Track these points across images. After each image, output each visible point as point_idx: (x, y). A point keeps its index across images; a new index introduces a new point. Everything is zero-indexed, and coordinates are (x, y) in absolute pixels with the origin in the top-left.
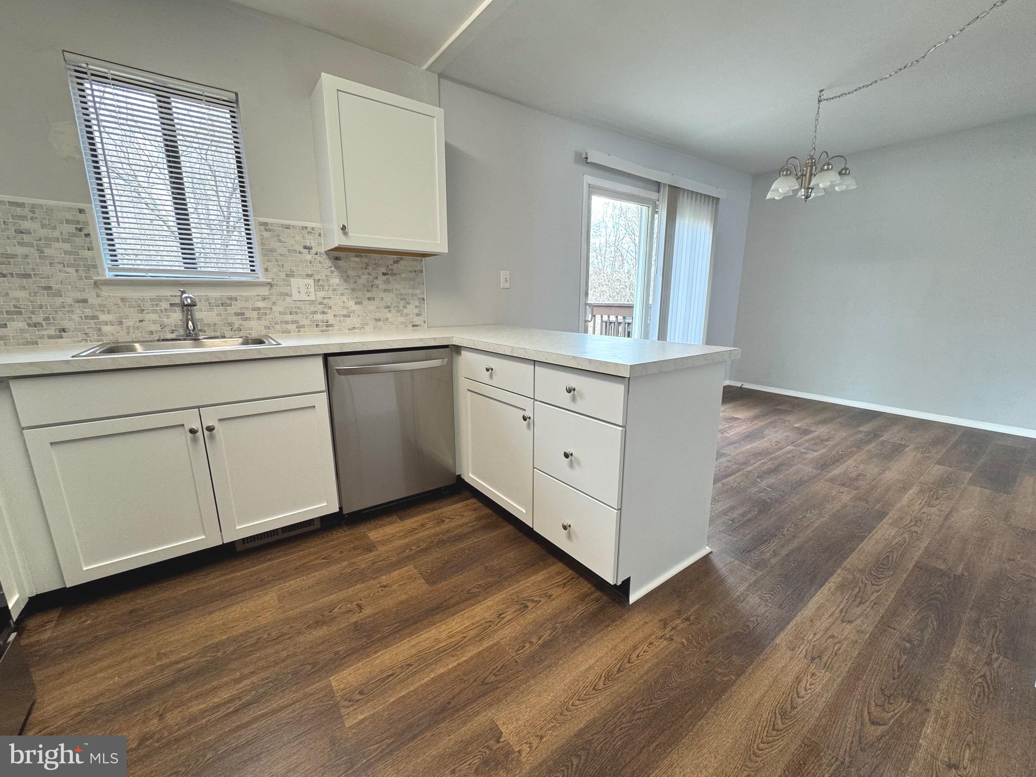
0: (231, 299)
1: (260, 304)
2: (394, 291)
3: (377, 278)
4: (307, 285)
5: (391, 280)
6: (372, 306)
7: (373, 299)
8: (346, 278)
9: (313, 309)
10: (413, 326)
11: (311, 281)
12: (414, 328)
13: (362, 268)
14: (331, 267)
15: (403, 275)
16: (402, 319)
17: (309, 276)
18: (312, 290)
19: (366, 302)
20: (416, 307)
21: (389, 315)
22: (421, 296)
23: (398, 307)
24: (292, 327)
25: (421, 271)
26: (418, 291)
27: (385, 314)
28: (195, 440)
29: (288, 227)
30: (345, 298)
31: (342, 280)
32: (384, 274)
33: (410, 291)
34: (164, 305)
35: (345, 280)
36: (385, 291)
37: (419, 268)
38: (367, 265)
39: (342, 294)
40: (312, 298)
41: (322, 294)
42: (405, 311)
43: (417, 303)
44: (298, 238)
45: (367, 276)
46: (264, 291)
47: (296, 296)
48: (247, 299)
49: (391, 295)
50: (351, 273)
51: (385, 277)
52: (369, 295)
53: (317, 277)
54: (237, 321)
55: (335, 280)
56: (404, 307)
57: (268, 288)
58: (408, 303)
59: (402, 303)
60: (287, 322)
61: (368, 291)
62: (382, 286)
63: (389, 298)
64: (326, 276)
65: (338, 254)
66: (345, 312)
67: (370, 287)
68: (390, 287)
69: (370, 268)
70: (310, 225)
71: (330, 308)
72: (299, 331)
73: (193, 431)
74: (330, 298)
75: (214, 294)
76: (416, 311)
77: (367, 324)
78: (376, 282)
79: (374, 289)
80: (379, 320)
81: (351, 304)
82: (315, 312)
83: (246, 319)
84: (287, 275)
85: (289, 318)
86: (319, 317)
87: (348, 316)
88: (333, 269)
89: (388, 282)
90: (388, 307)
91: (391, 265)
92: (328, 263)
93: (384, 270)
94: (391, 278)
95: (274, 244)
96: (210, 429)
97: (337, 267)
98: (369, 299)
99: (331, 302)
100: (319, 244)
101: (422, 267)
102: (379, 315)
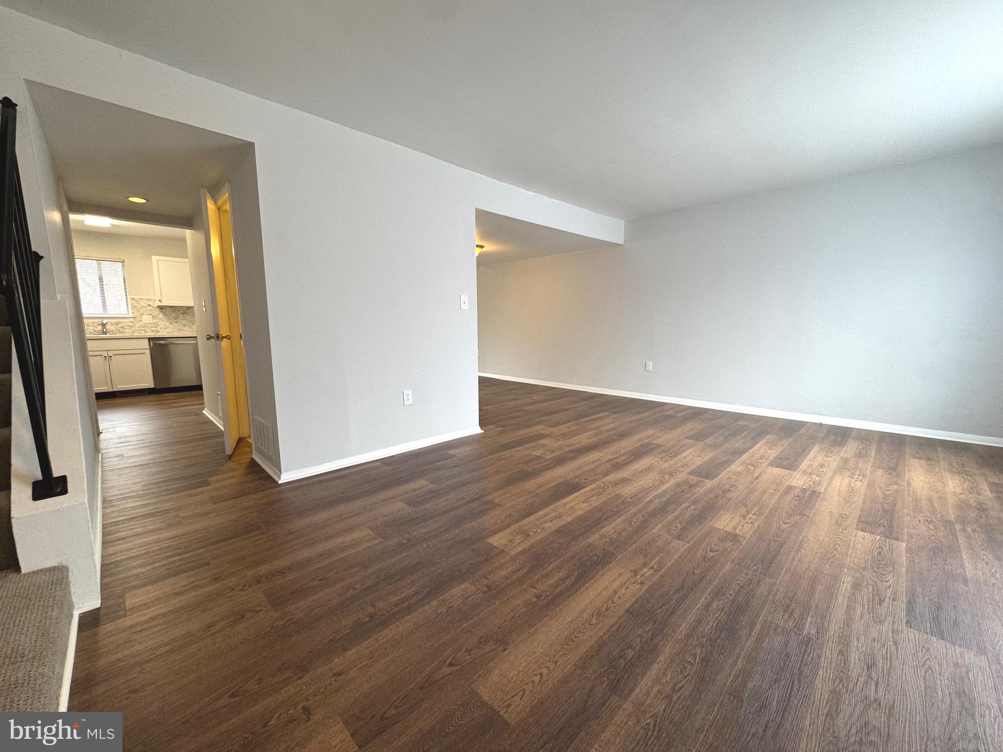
0: (119, 322)
2: (187, 319)
4: (149, 318)
6: (176, 325)
7: (177, 322)
8: (166, 315)
9: (151, 326)
11: (150, 316)
13: (172, 312)
16: (191, 330)
18: (151, 319)
19: (174, 324)
21: (185, 328)
23: (189, 325)
24: (143, 332)
27: (183, 328)
28: (105, 359)
29: (142, 299)
31: (163, 316)
32: (181, 314)
34: (96, 324)
36: (183, 319)
38: (175, 310)
39: (164, 321)
40: (151, 322)
41: (154, 321)
42: (193, 327)
44: (146, 302)
45: (174, 315)
46: (132, 320)
47: (144, 321)
48: (125, 322)
50: (168, 313)
53: (153, 315)
54: (121, 330)
55: (161, 316)
57: (134, 319)
58: (194, 324)
59: (191, 324)
60: (141, 330)
62: (181, 318)
63: (184, 322)
64: (157, 315)
65: (161, 308)
67: (176, 318)
68: (185, 318)
69: (176, 313)
70: (151, 298)
73: (105, 357)
74: (159, 322)
75: (114, 321)
77: (175, 331)
78: (178, 316)
80: (180, 330)
81: (168, 324)
83: (125, 329)
84: (141, 315)
85: (141, 329)
86: (153, 328)
87: (166, 328)
88: (160, 312)
89: (184, 316)
92: (158, 310)
93: (182, 312)
94: (185, 315)
95: (136, 304)
96: (110, 357)
97: (162, 312)
99: (159, 324)
100: (154, 304)
102: (180, 328)
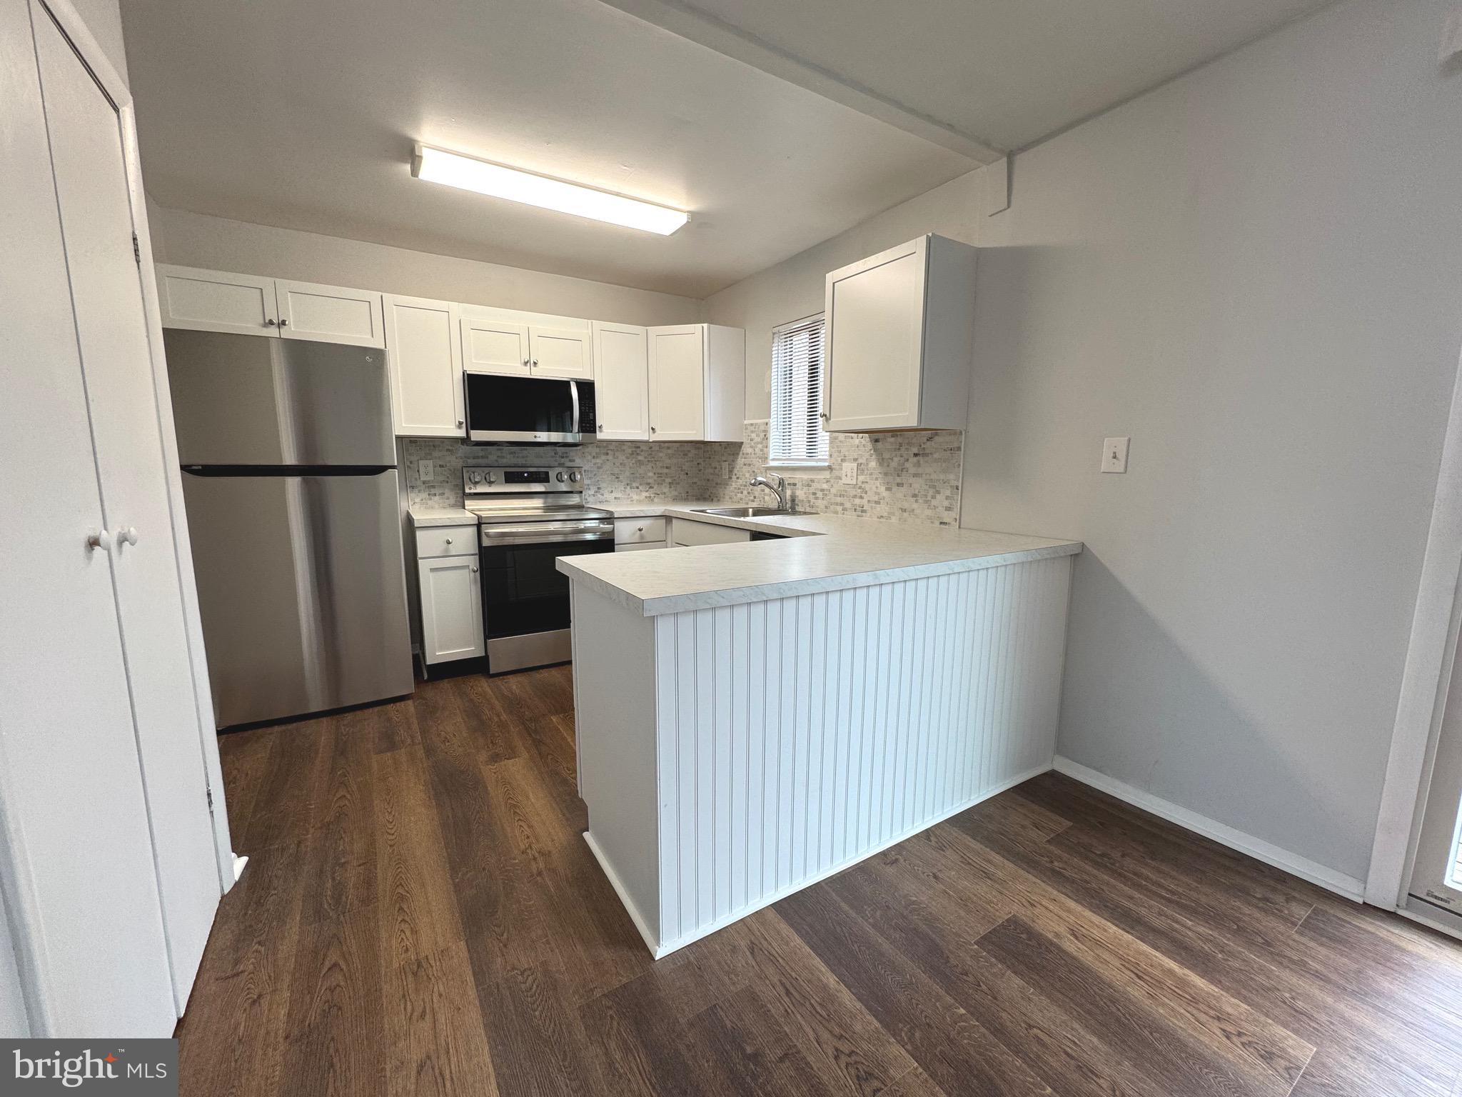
0: (812, 481)
1: (825, 486)
2: (924, 475)
3: (908, 460)
4: (852, 470)
5: (921, 462)
6: (900, 493)
7: (902, 485)
8: (881, 461)
9: (854, 493)
10: (941, 523)
11: (855, 465)
12: (942, 526)
13: (895, 450)
14: (871, 450)
15: (936, 456)
16: (929, 512)
17: (855, 460)
18: (855, 474)
19: (895, 488)
20: (947, 498)
21: (915, 506)
22: (955, 483)
23: (926, 496)
24: (839, 508)
25: (959, 449)
26: (952, 477)
27: (910, 503)
30: (878, 483)
31: (878, 464)
32: (916, 455)
33: (942, 477)
35: (880, 463)
36: (915, 475)
37: (956, 445)
38: (901, 445)
39: (877, 479)
40: (855, 482)
41: (861, 478)
42: (934, 502)
43: (948, 493)
45: (899, 458)
46: (827, 474)
47: (845, 480)
48: (820, 481)
49: (920, 480)
50: (887, 455)
51: (915, 459)
52: (898, 480)
53: (860, 461)
54: (813, 499)
55: (873, 464)
56: (934, 497)
57: (828, 472)
58: (938, 492)
59: (931, 492)
60: (837, 504)
61: (898, 476)
62: (912, 470)
63: (918, 484)
64: (867, 459)
66: (876, 498)
67: (901, 470)
68: (920, 470)
69: (903, 449)
71: (866, 493)
72: (843, 514)
74: (867, 482)
75: (805, 476)
76: (946, 503)
77: (893, 514)
78: (907, 465)
79: (904, 473)
80: (905, 511)
81: (883, 490)
82: (855, 496)
83: (817, 499)
84: (842, 460)
85: (839, 500)
86: (857, 501)
87: (877, 503)
88: (872, 452)
89: (918, 464)
90: (915, 496)
91: (924, 443)
92: (871, 446)
93: (915, 450)
94: (920, 458)
97: (874, 448)
98: (898, 485)
99: (867, 487)
101: (961, 442)
102: (906, 505)
